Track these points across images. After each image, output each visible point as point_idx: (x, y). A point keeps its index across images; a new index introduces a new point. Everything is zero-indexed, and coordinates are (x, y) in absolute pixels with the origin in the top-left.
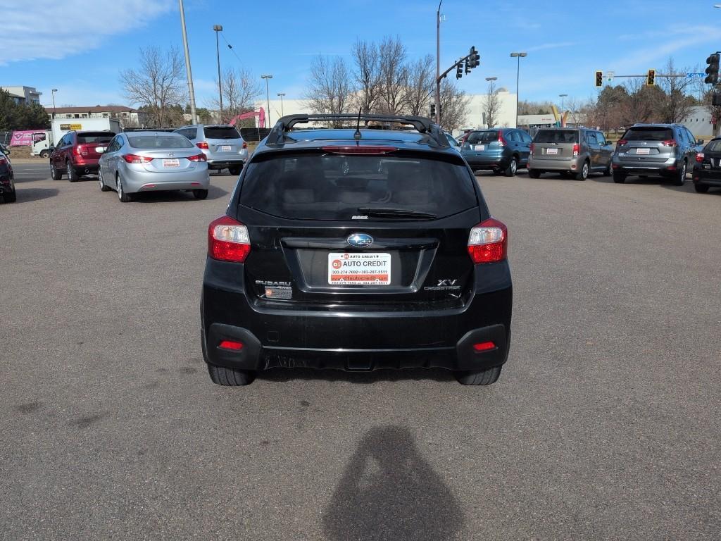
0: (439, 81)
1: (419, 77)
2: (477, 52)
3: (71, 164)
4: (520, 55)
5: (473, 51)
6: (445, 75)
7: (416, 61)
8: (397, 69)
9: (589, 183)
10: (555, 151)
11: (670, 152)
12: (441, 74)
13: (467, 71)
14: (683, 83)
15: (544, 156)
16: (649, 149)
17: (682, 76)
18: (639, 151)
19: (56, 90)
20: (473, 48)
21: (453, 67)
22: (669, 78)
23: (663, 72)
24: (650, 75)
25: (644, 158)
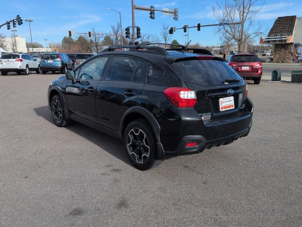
4: (30, 21)
5: (19, 17)
13: (14, 26)
17: (98, 34)
21: (5, 24)
24: (89, 33)
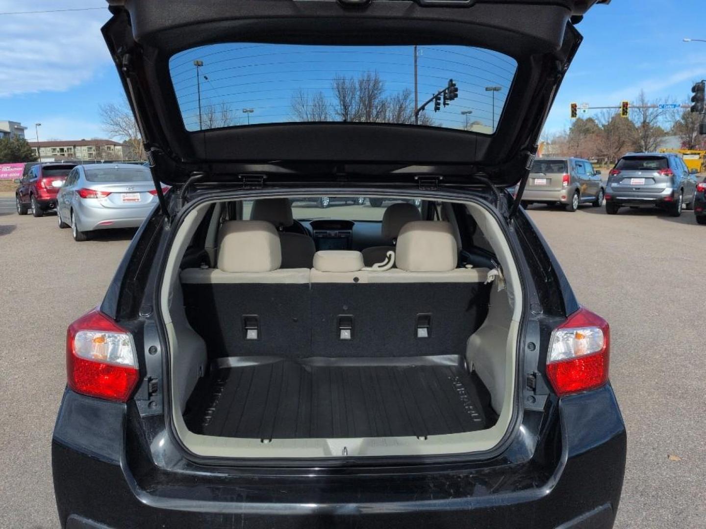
0: (417, 114)
1: (397, 111)
2: (455, 85)
3: (36, 199)
4: (495, 89)
5: (451, 84)
6: (423, 108)
7: (395, 94)
8: (376, 102)
9: (580, 214)
10: (543, 182)
11: (667, 182)
12: (419, 106)
13: (445, 104)
14: (655, 114)
15: (532, 186)
16: (644, 179)
17: (654, 107)
18: (634, 182)
19: (40, 125)
20: (451, 81)
21: (431, 100)
22: (641, 109)
23: (635, 104)
24: (624, 106)
25: (639, 189)
